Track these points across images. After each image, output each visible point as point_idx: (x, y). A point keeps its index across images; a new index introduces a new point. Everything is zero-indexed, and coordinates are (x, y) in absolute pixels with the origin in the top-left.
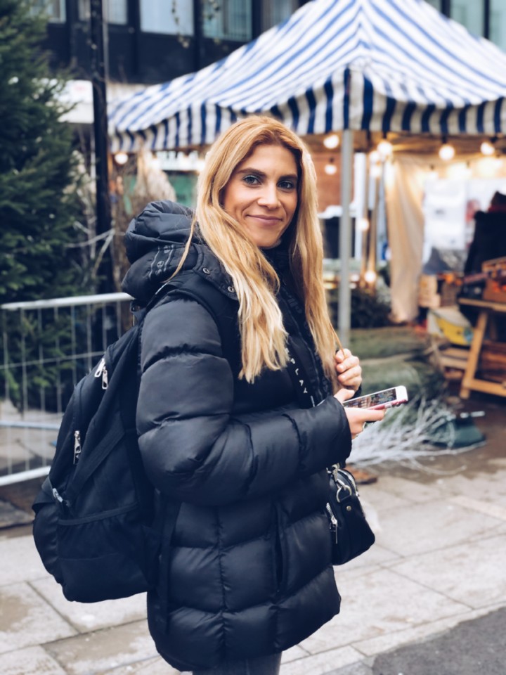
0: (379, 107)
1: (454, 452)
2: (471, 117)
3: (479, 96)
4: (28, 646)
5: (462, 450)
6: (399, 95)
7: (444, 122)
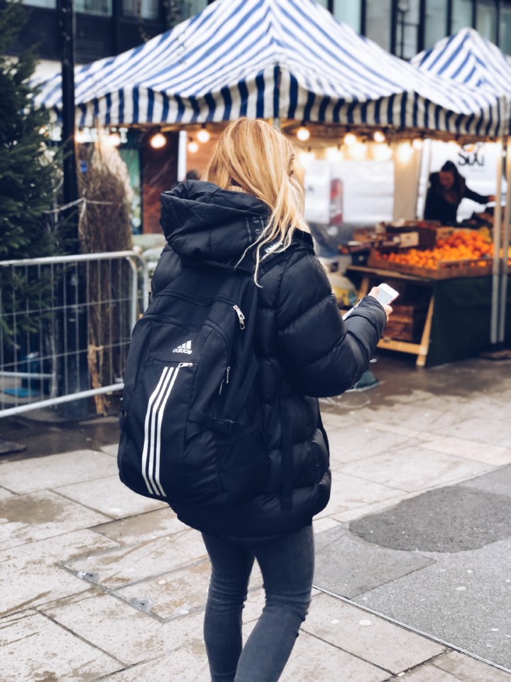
0: (302, 99)
1: (360, 390)
2: (371, 110)
3: (377, 92)
4: (77, 530)
5: (365, 388)
6: (316, 90)
7: (350, 115)
